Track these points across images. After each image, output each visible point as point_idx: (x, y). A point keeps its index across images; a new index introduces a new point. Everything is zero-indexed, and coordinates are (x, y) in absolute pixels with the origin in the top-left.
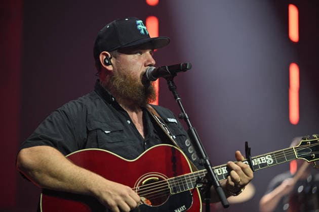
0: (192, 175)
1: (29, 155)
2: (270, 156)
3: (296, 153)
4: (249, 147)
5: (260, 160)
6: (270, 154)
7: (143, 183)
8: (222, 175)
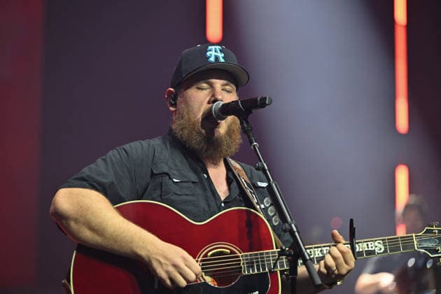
0: (274, 252)
1: (67, 199)
2: (381, 241)
3: (415, 243)
4: (354, 226)
5: (367, 245)
6: (382, 240)
7: (209, 254)
8: (313, 258)
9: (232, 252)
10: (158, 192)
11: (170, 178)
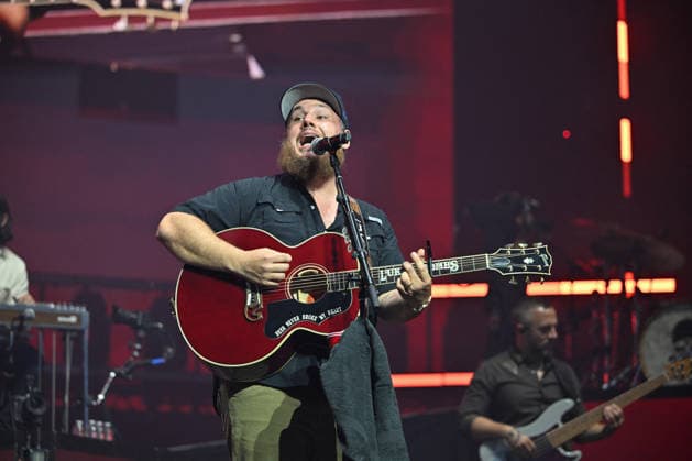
2: (456, 261)
3: (488, 262)
5: (443, 264)
7: (300, 274)
8: (393, 276)
9: (320, 272)
10: (261, 220)
11: (274, 208)
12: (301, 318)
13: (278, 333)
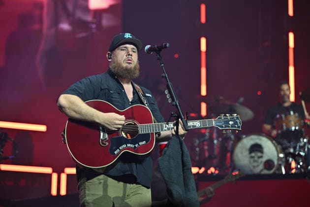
0: (153, 125)
2: (199, 122)
3: (213, 123)
5: (193, 123)
9: (135, 124)
11: (109, 91)
12: (127, 146)
13: (116, 152)
